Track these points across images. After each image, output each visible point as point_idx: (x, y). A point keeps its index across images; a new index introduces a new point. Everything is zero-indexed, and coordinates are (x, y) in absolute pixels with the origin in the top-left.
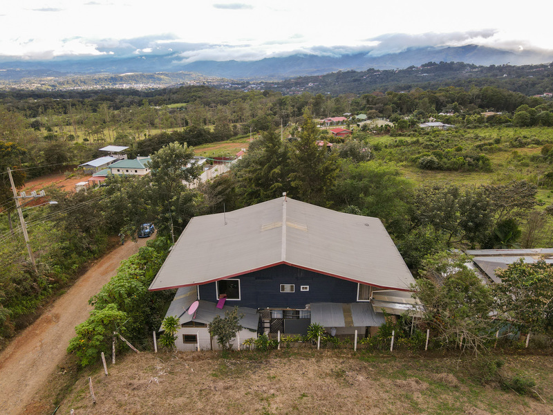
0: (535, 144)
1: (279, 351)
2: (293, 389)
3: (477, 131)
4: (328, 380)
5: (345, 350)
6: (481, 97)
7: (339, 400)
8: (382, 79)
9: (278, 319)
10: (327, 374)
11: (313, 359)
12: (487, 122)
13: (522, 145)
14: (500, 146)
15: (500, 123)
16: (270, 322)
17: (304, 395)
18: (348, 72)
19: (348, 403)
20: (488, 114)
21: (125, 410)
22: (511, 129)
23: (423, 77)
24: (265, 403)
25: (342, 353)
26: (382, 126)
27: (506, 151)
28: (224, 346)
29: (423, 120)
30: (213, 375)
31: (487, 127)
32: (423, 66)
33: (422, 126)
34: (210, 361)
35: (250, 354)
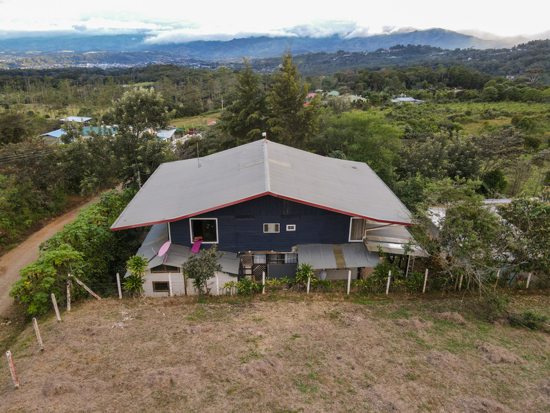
0: (505, 116)
1: (264, 295)
2: (283, 330)
3: (448, 105)
4: (321, 321)
5: (337, 294)
6: (449, 76)
7: (337, 340)
8: (351, 61)
9: (261, 264)
10: (319, 316)
11: (303, 303)
12: (457, 98)
13: (492, 117)
14: (471, 117)
15: (470, 99)
16: (252, 269)
17: (296, 336)
18: (318, 54)
19: (347, 342)
20: (456, 91)
21: (81, 355)
22: (480, 104)
23: (392, 60)
24: (251, 345)
25: (334, 296)
26: (354, 101)
27: (476, 122)
28: (201, 290)
29: (394, 96)
30: (189, 319)
31: (457, 102)
32: (391, 48)
33: (393, 101)
34: (185, 306)
35: (232, 298)
